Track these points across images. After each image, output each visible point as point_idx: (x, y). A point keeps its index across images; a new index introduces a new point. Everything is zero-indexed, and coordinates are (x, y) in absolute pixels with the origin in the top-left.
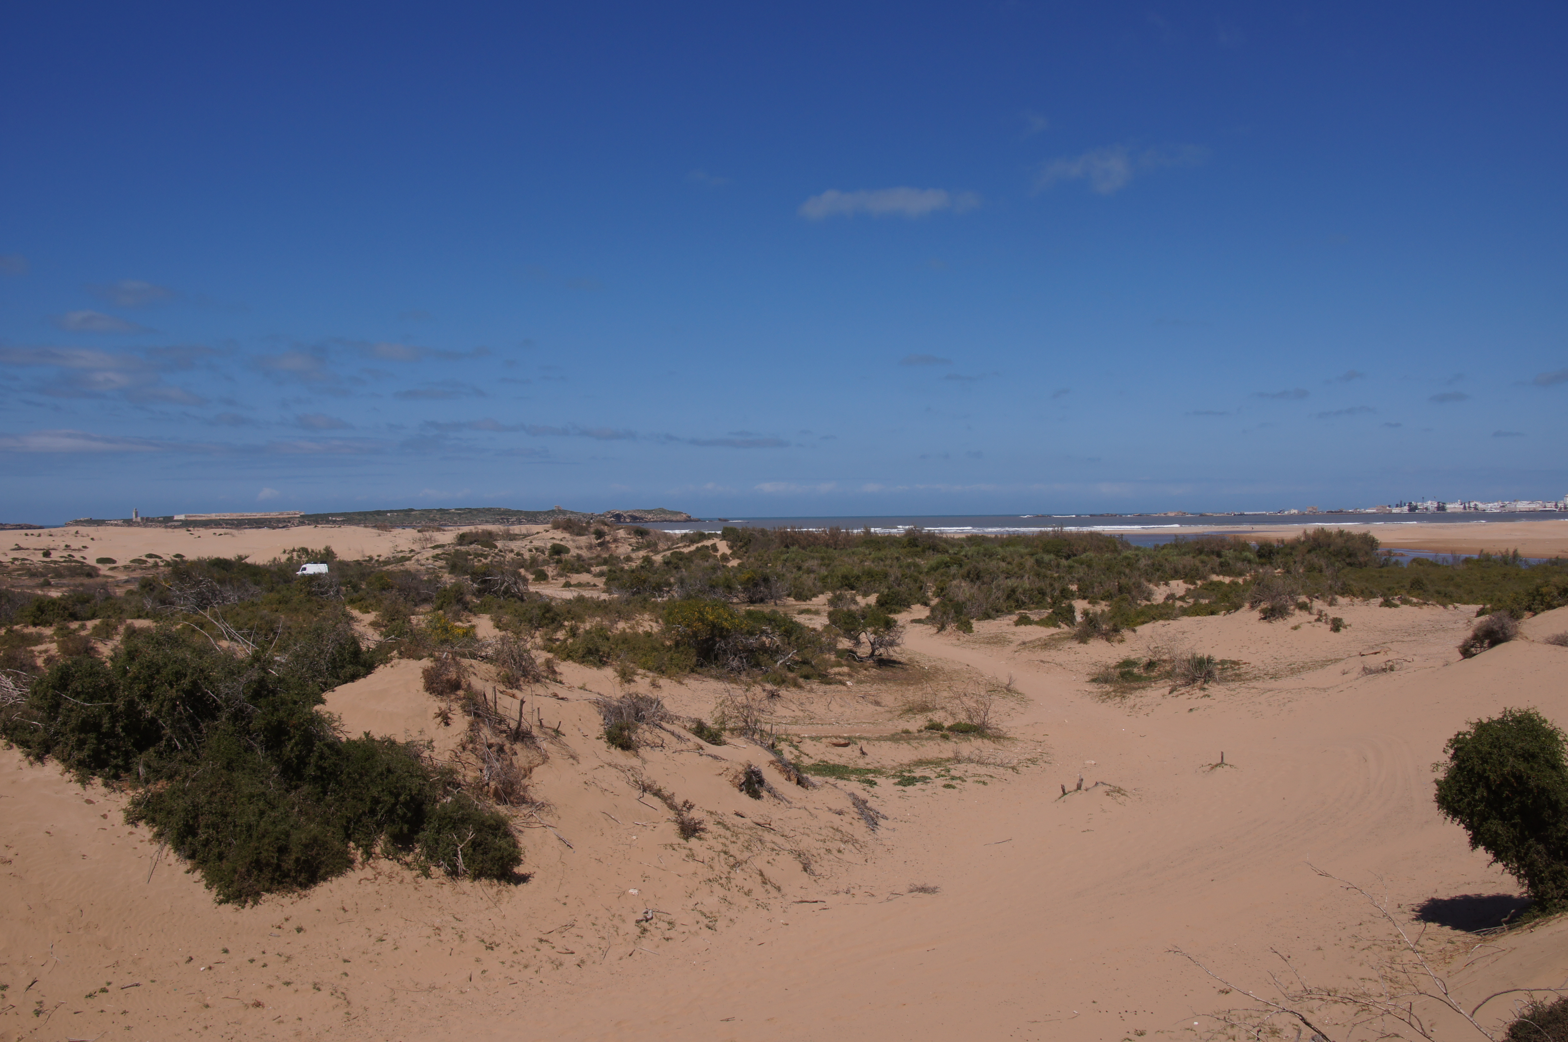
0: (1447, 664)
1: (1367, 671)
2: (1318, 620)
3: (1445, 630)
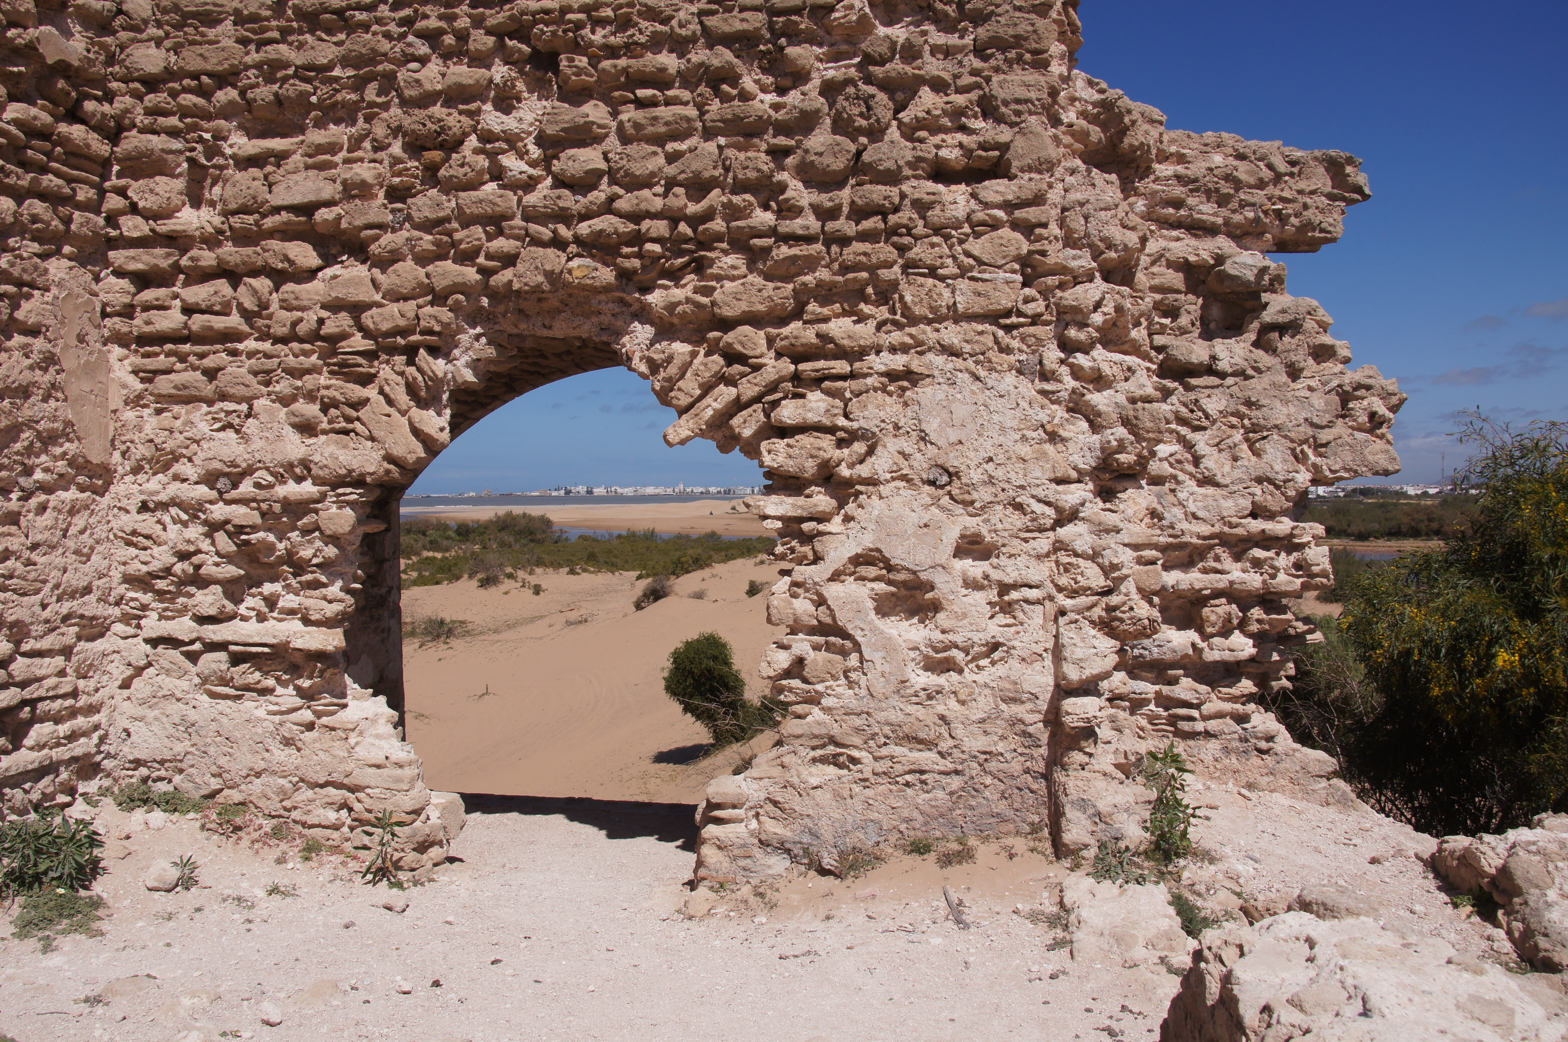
0: (625, 616)
1: (569, 623)
2: (523, 586)
3: (616, 591)
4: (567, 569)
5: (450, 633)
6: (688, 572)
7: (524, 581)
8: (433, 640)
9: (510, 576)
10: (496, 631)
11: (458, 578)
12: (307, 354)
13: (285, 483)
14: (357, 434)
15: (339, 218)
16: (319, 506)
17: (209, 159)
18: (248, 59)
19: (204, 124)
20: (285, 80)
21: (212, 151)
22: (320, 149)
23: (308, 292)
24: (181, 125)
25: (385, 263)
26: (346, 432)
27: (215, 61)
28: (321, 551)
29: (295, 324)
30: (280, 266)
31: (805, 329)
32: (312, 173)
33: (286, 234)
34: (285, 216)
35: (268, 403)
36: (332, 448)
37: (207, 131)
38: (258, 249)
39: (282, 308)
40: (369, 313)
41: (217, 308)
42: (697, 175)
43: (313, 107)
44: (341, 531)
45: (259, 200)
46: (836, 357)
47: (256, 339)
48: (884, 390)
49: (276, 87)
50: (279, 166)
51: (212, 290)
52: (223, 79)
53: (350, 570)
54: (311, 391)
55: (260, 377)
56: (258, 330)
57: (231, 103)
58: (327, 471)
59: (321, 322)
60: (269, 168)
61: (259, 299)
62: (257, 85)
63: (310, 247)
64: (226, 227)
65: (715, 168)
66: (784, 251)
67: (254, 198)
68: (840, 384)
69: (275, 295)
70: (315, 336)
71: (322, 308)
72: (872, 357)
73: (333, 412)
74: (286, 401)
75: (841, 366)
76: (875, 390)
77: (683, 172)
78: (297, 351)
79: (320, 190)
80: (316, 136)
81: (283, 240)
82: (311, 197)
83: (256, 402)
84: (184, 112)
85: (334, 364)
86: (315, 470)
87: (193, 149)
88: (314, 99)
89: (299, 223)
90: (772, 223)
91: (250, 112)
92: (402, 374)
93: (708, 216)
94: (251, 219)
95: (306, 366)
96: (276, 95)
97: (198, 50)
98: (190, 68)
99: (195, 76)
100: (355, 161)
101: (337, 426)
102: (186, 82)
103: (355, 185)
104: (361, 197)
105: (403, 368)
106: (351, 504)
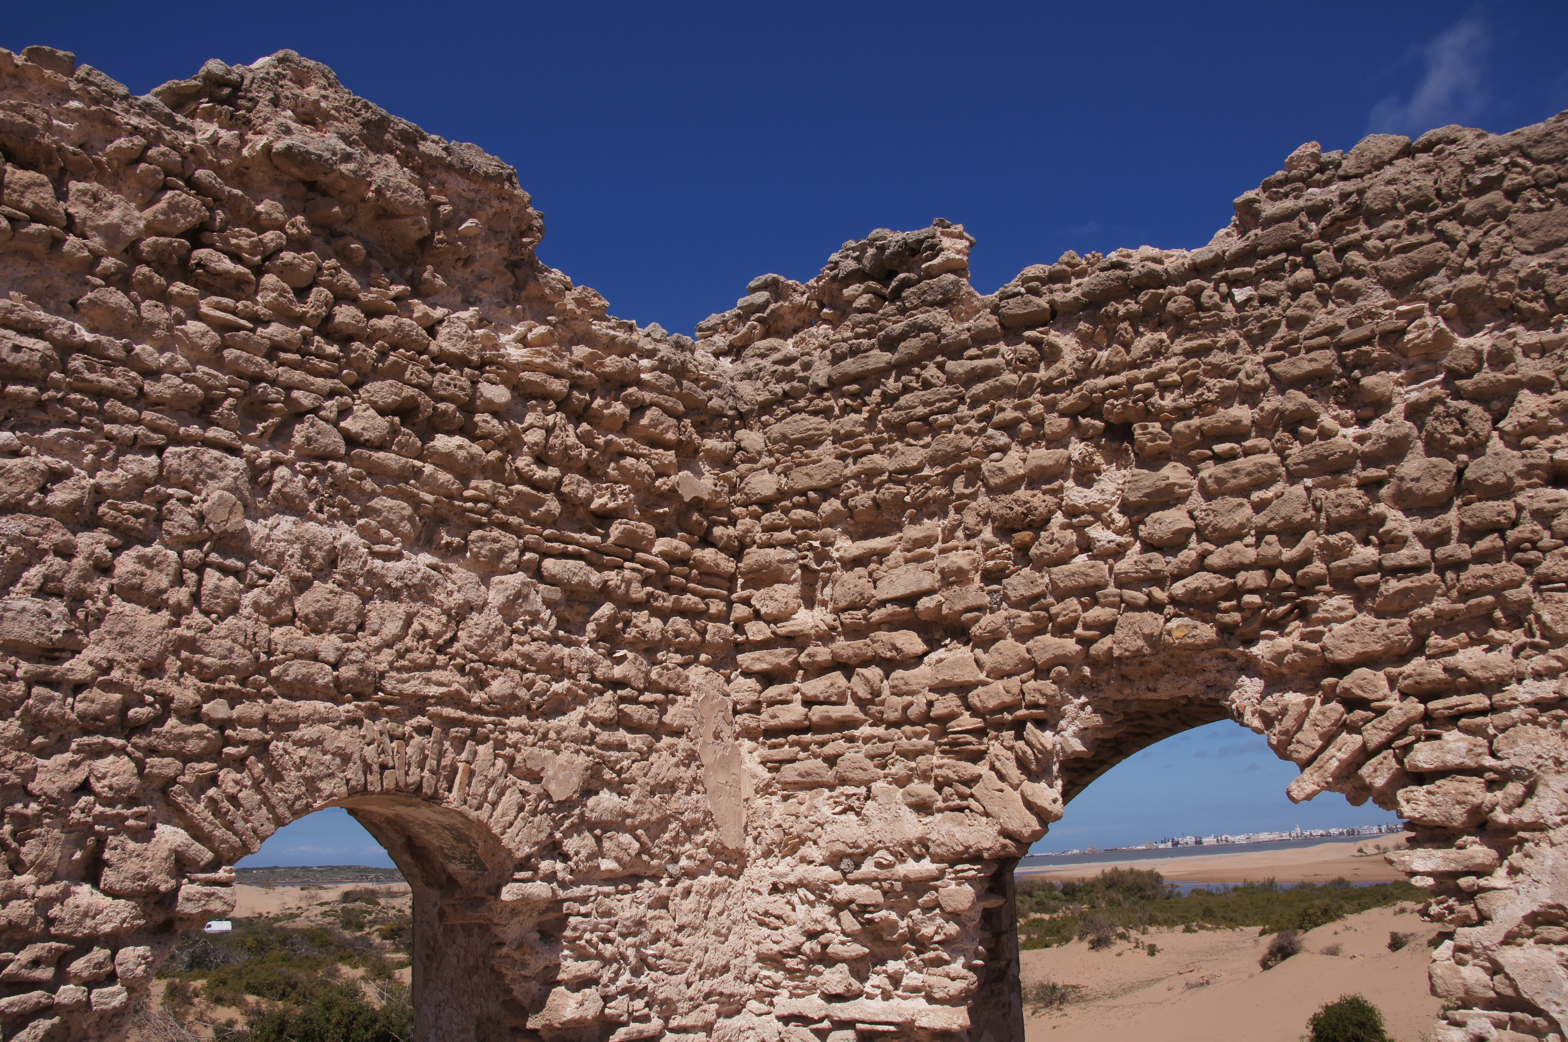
0: (1251, 976)
1: (1189, 986)
2: (1137, 947)
3: (1238, 949)
4: (1182, 927)
5: (1063, 999)
6: (1317, 925)
7: (1137, 941)
8: (1046, 1006)
9: (1122, 936)
10: (1111, 996)
11: (1068, 940)
12: (918, 736)
13: (905, 861)
14: (971, 811)
15: (940, 605)
16: (939, 883)
17: (819, 564)
18: (847, 472)
19: (813, 533)
20: (880, 485)
21: (821, 557)
22: (917, 543)
23: (916, 676)
24: (794, 537)
25: (986, 643)
26: (961, 809)
27: (818, 477)
28: (942, 928)
29: (906, 708)
30: (889, 654)
31: (1429, 665)
32: (911, 566)
33: (892, 624)
34: (890, 608)
35: (885, 784)
36: (948, 826)
37: (816, 539)
38: (868, 640)
39: (893, 694)
40: (975, 692)
41: (834, 698)
42: (1288, 520)
43: (908, 506)
44: (961, 907)
45: (866, 595)
46: (1470, 691)
47: (871, 725)
48: (1534, 721)
49: (873, 492)
50: (881, 563)
51: (828, 682)
52: (826, 493)
53: (971, 946)
54: (925, 771)
55: (876, 761)
56: (872, 716)
57: (835, 512)
58: (944, 848)
59: (930, 704)
60: (873, 566)
61: (872, 687)
62: (856, 493)
63: (915, 635)
64: (837, 623)
65: (1305, 510)
66: (1394, 585)
67: (861, 594)
68: (1479, 720)
69: (885, 682)
70: (925, 718)
71: (930, 690)
72: (1514, 686)
73: (947, 790)
74: (901, 782)
75: (1478, 700)
76: (1524, 722)
77: (1273, 519)
78: (909, 734)
79: (920, 581)
80: (913, 532)
81: (889, 630)
82: (913, 588)
83: (873, 785)
84: (795, 526)
85: (945, 744)
86: (933, 848)
87: (805, 557)
88: (908, 499)
89: (904, 613)
90: (1376, 558)
91: (852, 517)
92: (1011, 749)
93: (1306, 559)
94: (859, 614)
95: (919, 747)
96: (874, 499)
97: (804, 470)
98: (799, 486)
99: (803, 493)
100: (950, 550)
101: (951, 804)
102: (796, 499)
103: (952, 573)
104: (959, 583)
105: (1012, 743)
106: (970, 880)
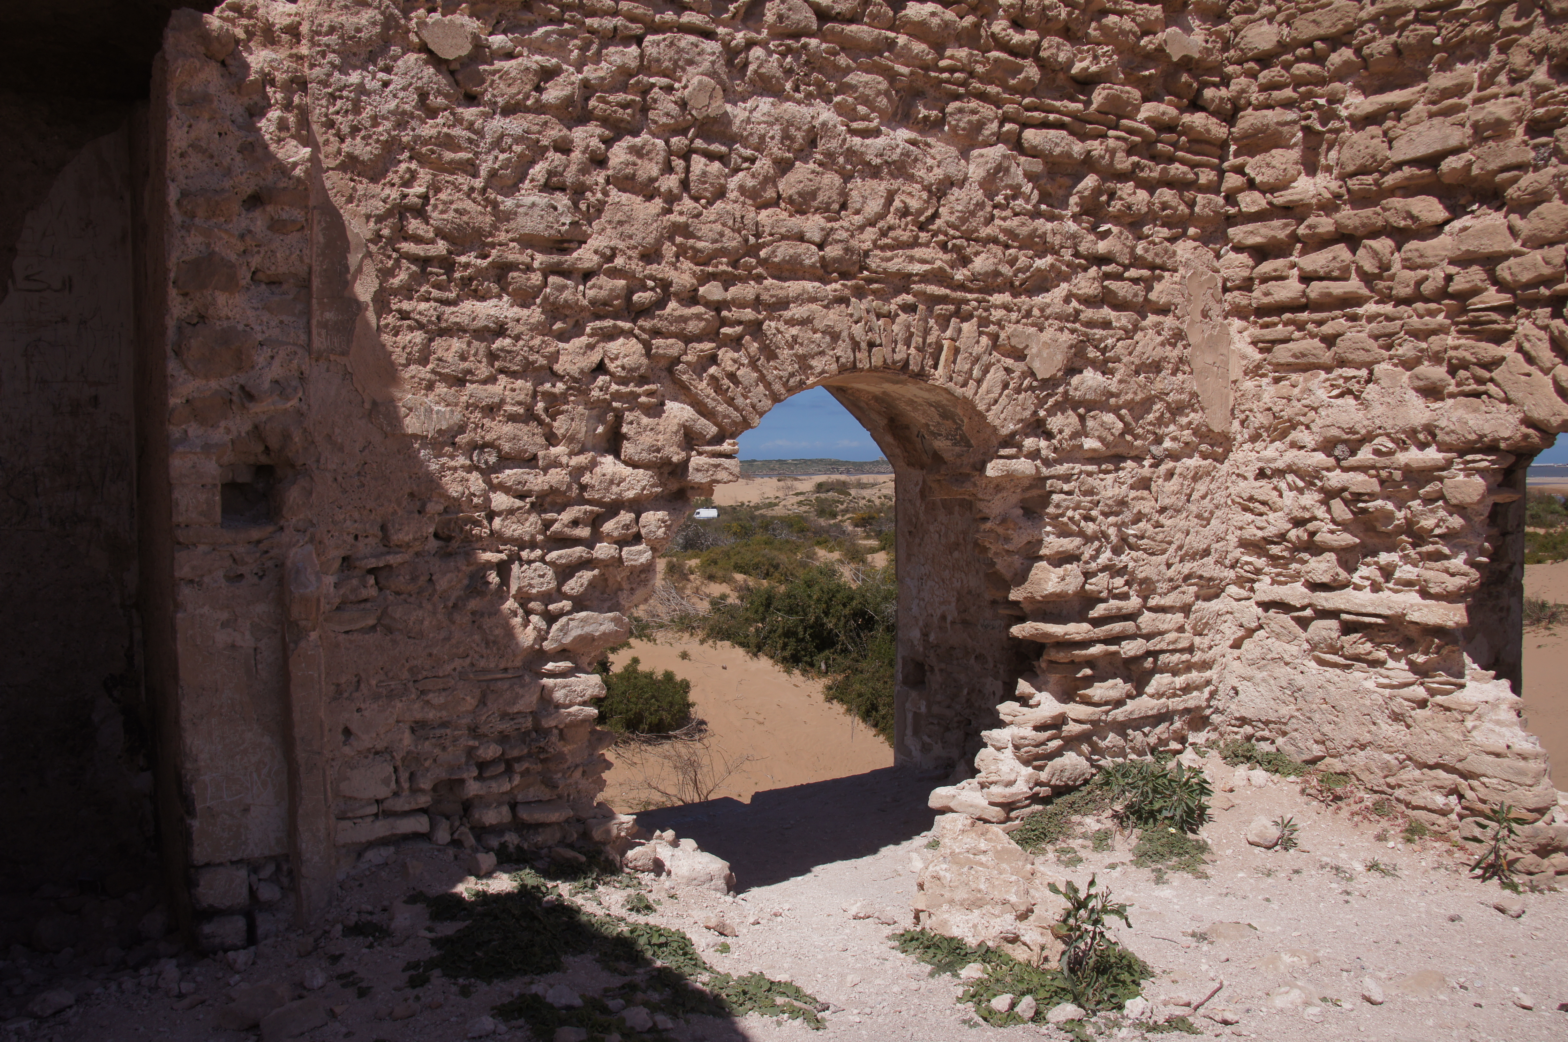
5: (1552, 618)
11: (1562, 558)
12: (1432, 314)
13: (1407, 449)
14: (1490, 396)
15: (1470, 164)
16: (1444, 473)
17: (1324, 125)
18: (1363, 15)
19: (1319, 90)
20: (1404, 27)
21: (1327, 116)
22: (1446, 93)
23: (1434, 248)
24: (1295, 95)
25: (1523, 208)
26: (1477, 395)
27: (1327, 24)
28: (1444, 521)
29: (1419, 283)
30: (1402, 223)
32: (1436, 121)
33: (1408, 190)
34: (1407, 171)
35: (1390, 367)
36: (1461, 412)
37: (1321, 97)
38: (1378, 209)
39: (1404, 267)
40: (1505, 264)
41: (1336, 273)
43: (1437, 49)
44: (1468, 500)
45: (1379, 158)
47: (1377, 302)
49: (1394, 37)
50: (1399, 119)
51: (1330, 256)
52: (1335, 42)
53: (1475, 542)
54: (1438, 352)
55: (1381, 341)
56: (1379, 292)
57: (1346, 63)
58: (1454, 437)
59: (1449, 278)
60: (1389, 124)
61: (1380, 261)
62: (1374, 39)
63: (1435, 201)
64: (1343, 190)
67: (1373, 156)
69: (1396, 255)
70: (1442, 294)
71: (1450, 263)
73: (1462, 373)
74: (1408, 364)
78: (1421, 311)
79: (1446, 137)
80: (1440, 80)
81: (1405, 196)
82: (1438, 147)
83: (1376, 368)
84: (1298, 82)
85: (1464, 323)
86: (1440, 436)
87: (1308, 117)
88: (1438, 41)
89: (1423, 176)
91: (1366, 68)
92: (1545, 328)
94: (1369, 179)
95: (1432, 326)
96: (1395, 45)
97: (1311, 16)
98: (1304, 36)
99: (1308, 44)
100: (1487, 99)
101: (1466, 388)
102: (1300, 51)
103: (1488, 126)
104: (1495, 138)
105: (1547, 321)
106: (1481, 472)
